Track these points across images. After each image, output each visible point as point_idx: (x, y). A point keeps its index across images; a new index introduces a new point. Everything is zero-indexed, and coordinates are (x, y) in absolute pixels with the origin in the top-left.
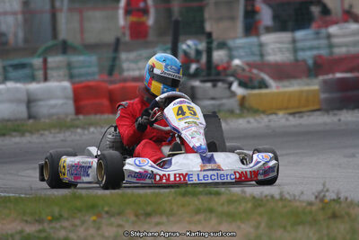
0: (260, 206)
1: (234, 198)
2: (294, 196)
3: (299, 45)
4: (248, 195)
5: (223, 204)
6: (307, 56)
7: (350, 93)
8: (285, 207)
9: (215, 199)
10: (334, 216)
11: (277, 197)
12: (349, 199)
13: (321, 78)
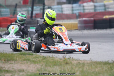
0: (44, 59)
1: (37, 56)
2: (56, 56)
3: (74, 9)
4: (42, 55)
5: (33, 58)
6: (76, 12)
7: (87, 25)
8: (52, 59)
9: (31, 56)
10: (67, 63)
11: (51, 56)
13: (79, 19)
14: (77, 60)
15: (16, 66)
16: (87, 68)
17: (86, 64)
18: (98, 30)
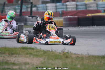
0: (45, 53)
1: (38, 51)
2: (55, 51)
3: (58, 7)
4: (42, 50)
5: (34, 52)
6: (60, 11)
7: (72, 22)
8: (53, 54)
9: (32, 50)
10: (67, 57)
11: (51, 51)
12: (71, 52)
13: (64, 17)
14: (75, 54)
15: (21, 59)
16: (86, 62)
17: (85, 58)
18: (82, 27)
